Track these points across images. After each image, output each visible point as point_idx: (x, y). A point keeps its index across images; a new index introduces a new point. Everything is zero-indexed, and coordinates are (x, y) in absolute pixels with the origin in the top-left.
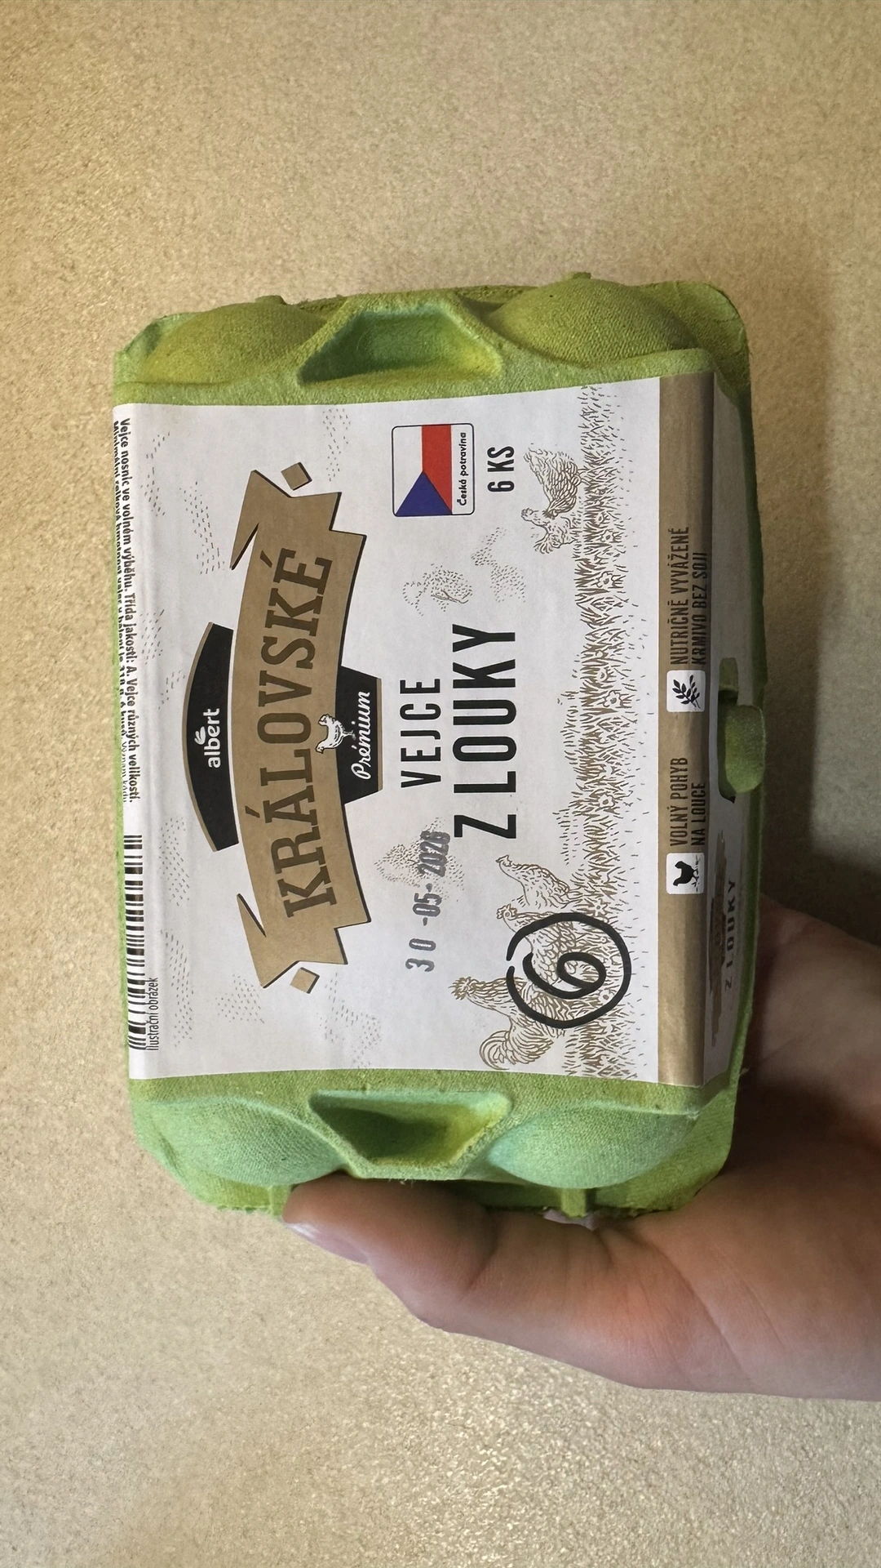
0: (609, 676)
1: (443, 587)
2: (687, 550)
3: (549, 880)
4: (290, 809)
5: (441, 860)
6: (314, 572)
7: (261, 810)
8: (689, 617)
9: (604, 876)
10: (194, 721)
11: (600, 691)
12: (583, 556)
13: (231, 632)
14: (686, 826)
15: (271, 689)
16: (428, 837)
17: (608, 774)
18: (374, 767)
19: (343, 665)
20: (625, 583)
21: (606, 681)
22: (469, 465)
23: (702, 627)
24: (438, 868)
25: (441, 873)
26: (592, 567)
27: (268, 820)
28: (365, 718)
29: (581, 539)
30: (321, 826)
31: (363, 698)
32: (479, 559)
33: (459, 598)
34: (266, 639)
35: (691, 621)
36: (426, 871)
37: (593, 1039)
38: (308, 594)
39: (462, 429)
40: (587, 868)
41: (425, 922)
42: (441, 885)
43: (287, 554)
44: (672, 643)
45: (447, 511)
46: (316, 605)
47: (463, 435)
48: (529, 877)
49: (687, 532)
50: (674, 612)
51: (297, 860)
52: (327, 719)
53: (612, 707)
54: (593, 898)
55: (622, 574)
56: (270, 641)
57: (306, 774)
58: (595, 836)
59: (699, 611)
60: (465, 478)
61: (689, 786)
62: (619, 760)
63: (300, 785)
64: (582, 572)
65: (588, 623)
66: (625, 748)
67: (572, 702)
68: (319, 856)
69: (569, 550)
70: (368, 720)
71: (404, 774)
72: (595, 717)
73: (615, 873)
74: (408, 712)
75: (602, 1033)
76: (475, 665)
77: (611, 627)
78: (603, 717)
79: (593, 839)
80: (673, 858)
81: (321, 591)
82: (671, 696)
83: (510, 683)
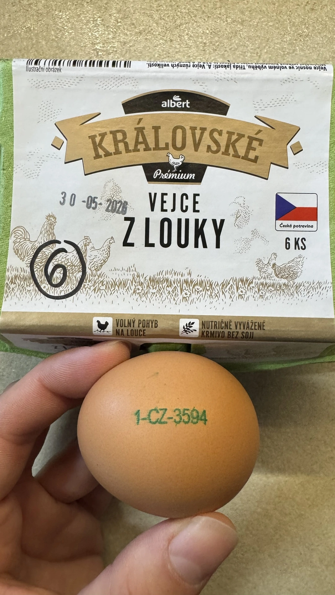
0: (198, 292)
1: (242, 215)
2: (255, 329)
3: (102, 262)
4: (141, 139)
5: (113, 211)
6: (252, 155)
7: (141, 125)
8: (223, 330)
9: (104, 287)
10: (184, 95)
11: (191, 288)
12: (254, 281)
13: (225, 114)
14: (125, 326)
15: (198, 132)
16: (125, 205)
17: (152, 291)
18: (159, 180)
19: (208, 167)
20: (241, 300)
21: (195, 290)
22: (298, 229)
23: (219, 336)
24: (110, 208)
25: (107, 210)
26: (249, 285)
27: (135, 129)
28: (182, 176)
29: (262, 280)
30: (132, 154)
31: (192, 176)
32: (254, 233)
33: (237, 223)
34: (221, 131)
35: (222, 330)
36: (109, 203)
37: (25, 280)
38: (242, 152)
39: (315, 226)
40: (107, 279)
41: (84, 202)
42: (101, 210)
43: (261, 142)
44: (212, 322)
45: (277, 219)
46: (236, 155)
47: (312, 227)
48: (104, 252)
49: (263, 329)
50: (226, 323)
51: (116, 142)
52: (183, 159)
53: (183, 293)
54: (93, 282)
55: (245, 299)
56: (220, 133)
57: (157, 148)
58: (123, 284)
59: (226, 335)
60: (292, 227)
61: (144, 329)
62: (158, 296)
63: (152, 145)
64: (247, 280)
65: (223, 283)
66: (163, 299)
67: (186, 275)
68: (117, 152)
69: (257, 275)
70: (181, 178)
71: (155, 194)
72: (179, 285)
73: (104, 293)
74: (184, 197)
75: (27, 286)
76: (205, 229)
77: (221, 293)
78: (179, 289)
79: (121, 283)
80: (110, 320)
81: (243, 158)
82: (188, 321)
83: (196, 246)
